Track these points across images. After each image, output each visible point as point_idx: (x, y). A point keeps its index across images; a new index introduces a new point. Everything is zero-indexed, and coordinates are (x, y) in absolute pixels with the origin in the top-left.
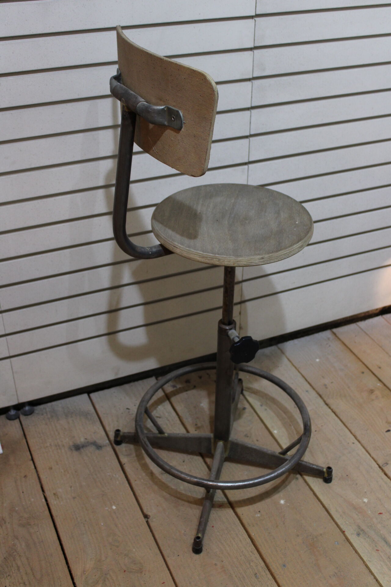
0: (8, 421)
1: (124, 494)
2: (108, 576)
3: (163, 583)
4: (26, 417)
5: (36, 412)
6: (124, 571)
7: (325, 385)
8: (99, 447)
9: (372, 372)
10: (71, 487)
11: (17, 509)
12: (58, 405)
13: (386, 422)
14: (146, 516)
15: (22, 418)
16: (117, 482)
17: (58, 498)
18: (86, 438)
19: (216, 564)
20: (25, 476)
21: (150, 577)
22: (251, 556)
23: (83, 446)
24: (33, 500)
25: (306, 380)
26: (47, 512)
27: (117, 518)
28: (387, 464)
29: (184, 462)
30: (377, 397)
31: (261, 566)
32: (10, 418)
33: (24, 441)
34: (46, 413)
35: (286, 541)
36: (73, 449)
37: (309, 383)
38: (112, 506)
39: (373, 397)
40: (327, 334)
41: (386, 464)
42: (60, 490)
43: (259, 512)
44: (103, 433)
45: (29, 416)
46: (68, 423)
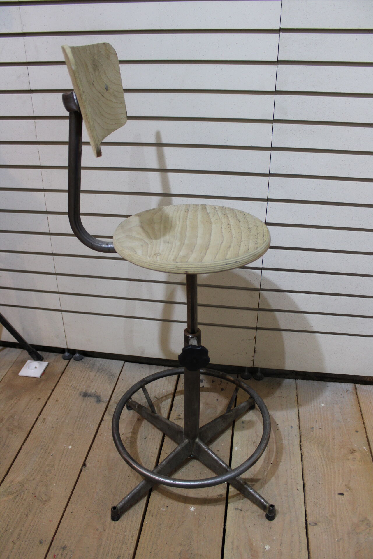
0: (62, 359)
1: (85, 441)
2: (22, 494)
3: (50, 521)
4: (75, 361)
5: (83, 360)
6: (35, 495)
7: (312, 428)
8: (99, 400)
9: (367, 435)
10: (57, 419)
11: (15, 417)
12: (100, 361)
13: (346, 485)
14: (84, 465)
15: (72, 360)
16: (88, 431)
17: (44, 423)
18: (96, 391)
19: (97, 530)
20: (39, 399)
21: (47, 511)
22: (129, 540)
23: (90, 396)
24: (29, 416)
25: (299, 418)
26: (29, 429)
27: (66, 455)
28: (316, 524)
29: (145, 438)
30: (354, 459)
31: (129, 553)
32: (65, 358)
33: (60, 376)
34: (88, 364)
35: (167, 543)
36: (82, 394)
37: (299, 421)
38: (70, 445)
39: (351, 457)
40: (349, 386)
41: (314, 524)
42: (50, 418)
43: (167, 507)
44: (110, 393)
45: (77, 361)
46: (95, 375)
